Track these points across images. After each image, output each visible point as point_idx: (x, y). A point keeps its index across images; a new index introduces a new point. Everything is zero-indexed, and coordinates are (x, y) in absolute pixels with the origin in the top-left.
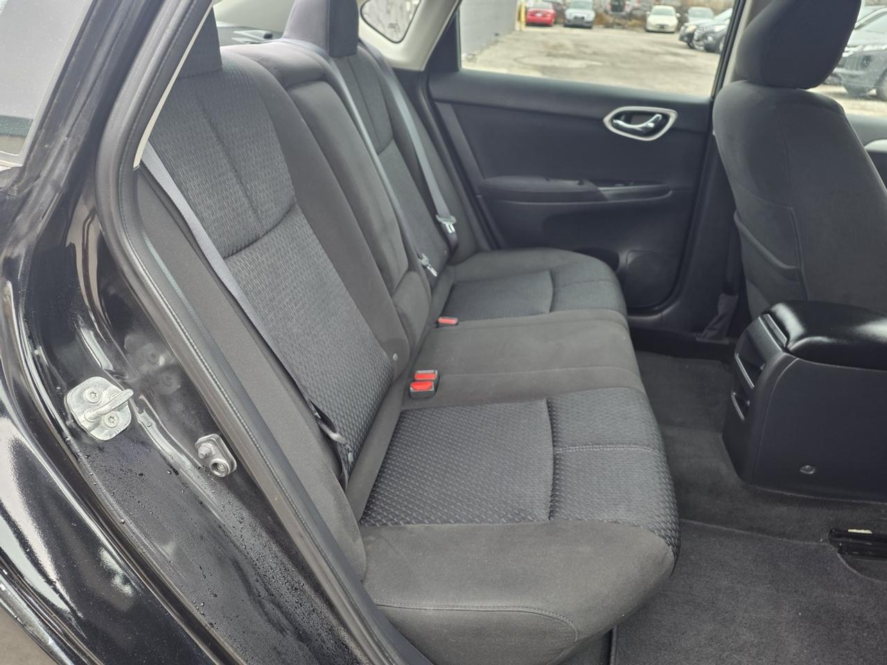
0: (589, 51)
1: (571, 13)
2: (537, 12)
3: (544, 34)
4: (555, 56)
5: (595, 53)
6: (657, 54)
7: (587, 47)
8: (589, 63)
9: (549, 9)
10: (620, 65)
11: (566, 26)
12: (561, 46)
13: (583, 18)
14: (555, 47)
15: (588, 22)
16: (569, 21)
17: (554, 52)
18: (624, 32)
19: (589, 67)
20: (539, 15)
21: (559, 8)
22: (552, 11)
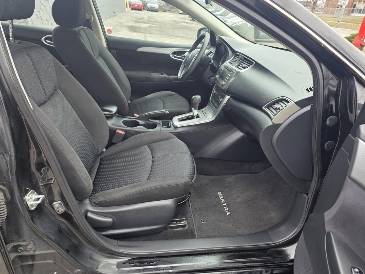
0: (153, 20)
1: (149, 5)
2: (135, 4)
3: (137, 13)
4: (138, 22)
5: (155, 22)
6: (179, 22)
7: (153, 19)
8: (150, 25)
9: (140, 3)
10: (163, 26)
11: (148, 10)
12: (143, 18)
13: (154, 7)
14: (140, 19)
15: (156, 9)
16: (149, 8)
17: (138, 20)
18: (171, 13)
19: (150, 26)
20: (136, 5)
21: (145, 3)
22: (141, 4)
